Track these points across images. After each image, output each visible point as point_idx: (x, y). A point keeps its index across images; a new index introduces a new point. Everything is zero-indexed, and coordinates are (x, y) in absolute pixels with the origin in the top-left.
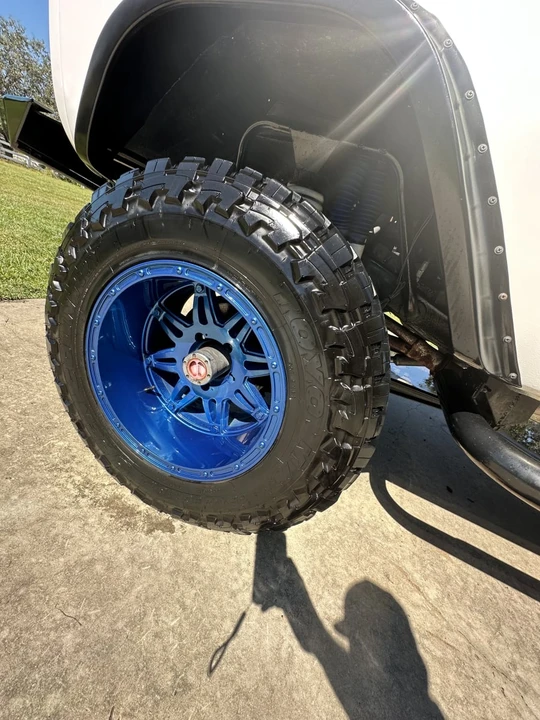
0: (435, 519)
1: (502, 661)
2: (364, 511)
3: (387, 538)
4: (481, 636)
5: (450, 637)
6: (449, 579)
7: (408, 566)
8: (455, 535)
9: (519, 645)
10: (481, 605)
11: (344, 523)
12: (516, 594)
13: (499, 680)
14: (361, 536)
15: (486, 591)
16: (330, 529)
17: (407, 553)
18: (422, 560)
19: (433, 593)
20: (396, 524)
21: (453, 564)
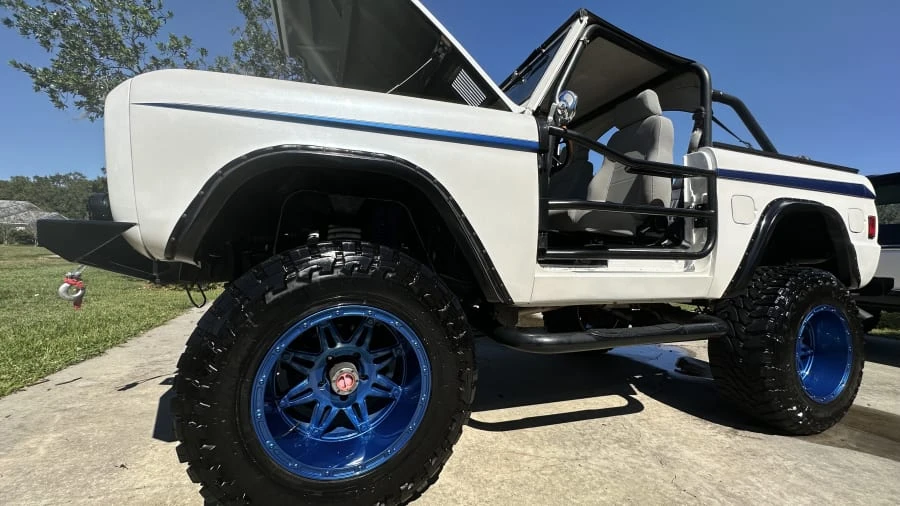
0: (506, 416)
1: (573, 456)
2: (470, 438)
3: (492, 443)
4: (560, 453)
5: (550, 462)
6: (532, 440)
7: (512, 448)
8: (520, 418)
9: (575, 445)
10: (552, 440)
11: (465, 451)
12: (561, 425)
13: (576, 463)
14: (479, 451)
15: (550, 433)
16: (461, 460)
17: (507, 442)
18: (515, 440)
19: (531, 451)
20: (490, 432)
21: (529, 432)
